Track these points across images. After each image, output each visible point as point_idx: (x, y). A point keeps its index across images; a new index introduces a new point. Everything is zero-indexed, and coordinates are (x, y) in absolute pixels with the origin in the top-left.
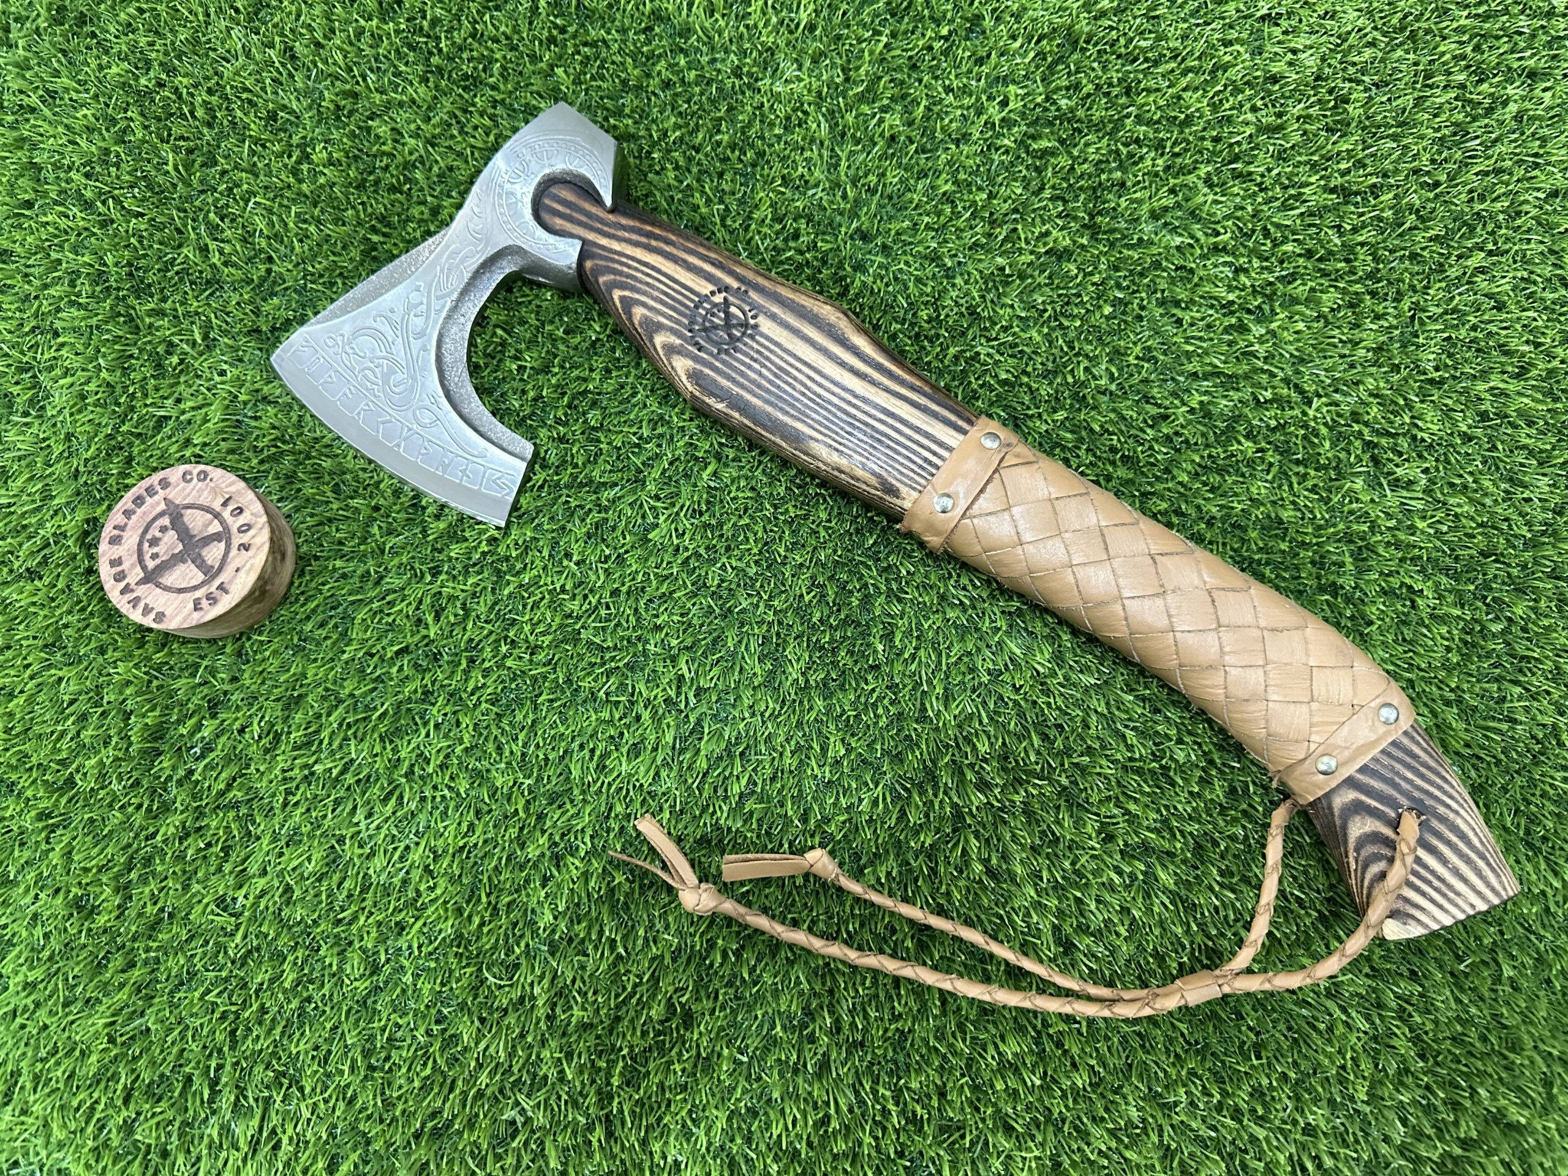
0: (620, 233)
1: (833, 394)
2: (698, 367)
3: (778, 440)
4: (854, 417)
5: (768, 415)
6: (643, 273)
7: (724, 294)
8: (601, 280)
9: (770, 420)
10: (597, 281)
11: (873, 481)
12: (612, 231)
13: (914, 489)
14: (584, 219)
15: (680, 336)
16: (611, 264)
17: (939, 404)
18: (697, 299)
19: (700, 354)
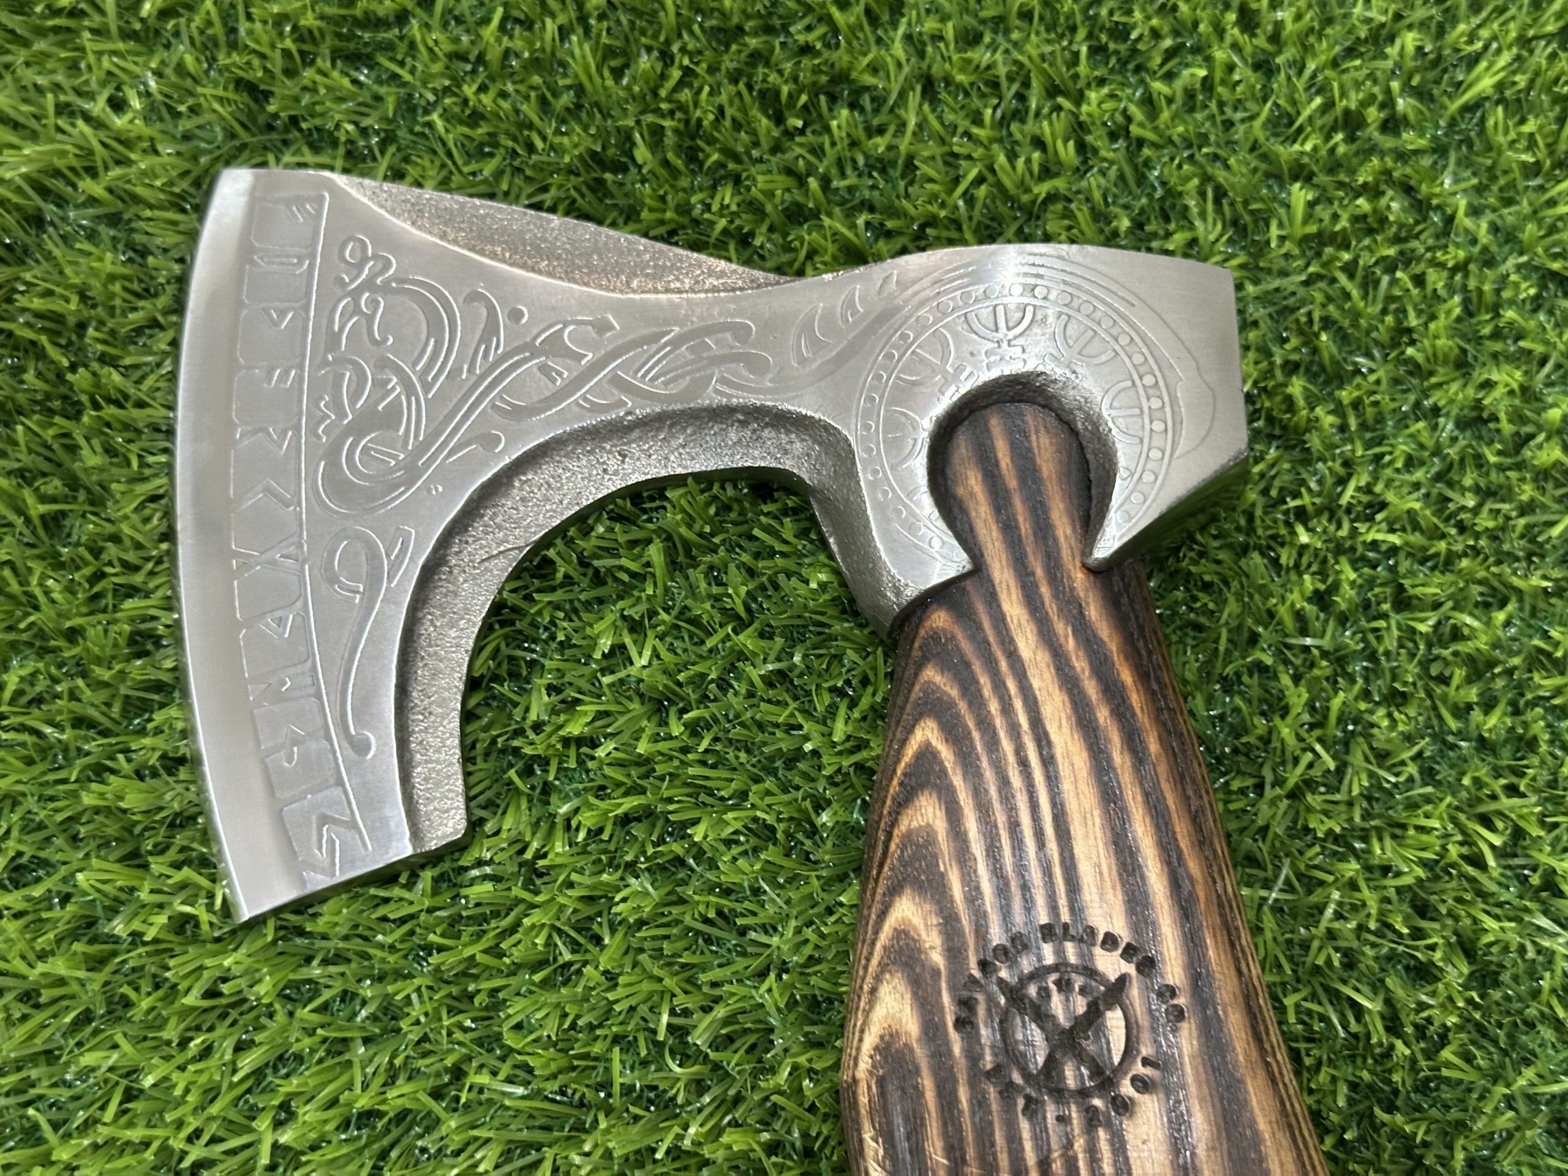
0: (1063, 630)
2: (921, 1054)
6: (1019, 750)
7: (1130, 969)
8: (932, 675)
10: (920, 667)
12: (1051, 607)
14: (1025, 526)
15: (954, 952)
16: (977, 667)
18: (1065, 917)
19: (954, 1036)
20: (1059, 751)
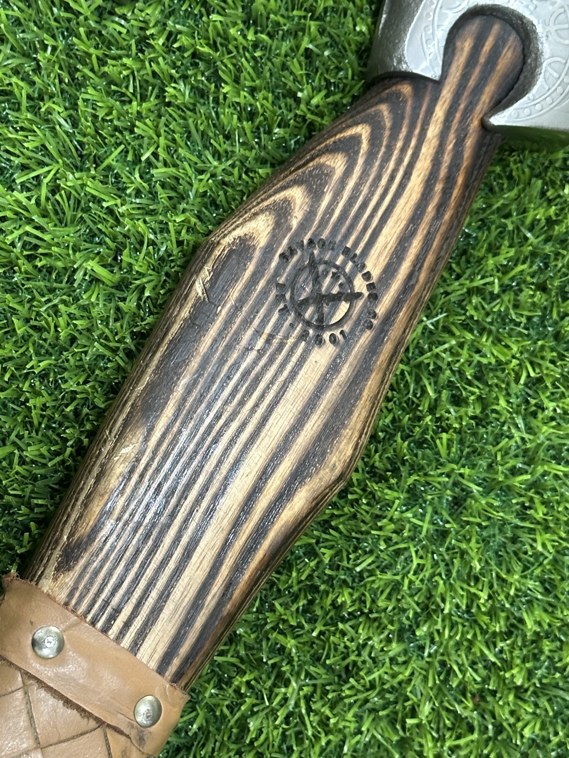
0: (452, 138)
1: (220, 462)
2: (257, 254)
3: (147, 379)
4: (184, 496)
5: (185, 363)
6: (395, 171)
7: (366, 293)
8: (384, 109)
9: (178, 366)
10: (381, 101)
11: (84, 529)
12: (455, 125)
13: (71, 595)
14: (472, 83)
15: (304, 226)
16: (406, 122)
17: (205, 627)
18: (358, 252)
19: (276, 258)
20: (410, 185)
